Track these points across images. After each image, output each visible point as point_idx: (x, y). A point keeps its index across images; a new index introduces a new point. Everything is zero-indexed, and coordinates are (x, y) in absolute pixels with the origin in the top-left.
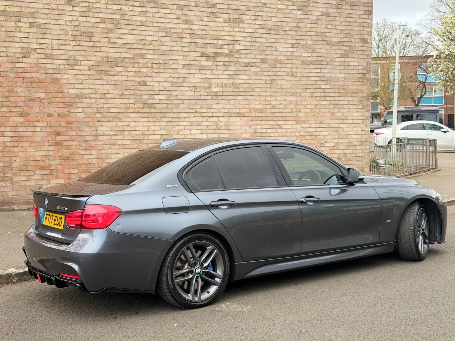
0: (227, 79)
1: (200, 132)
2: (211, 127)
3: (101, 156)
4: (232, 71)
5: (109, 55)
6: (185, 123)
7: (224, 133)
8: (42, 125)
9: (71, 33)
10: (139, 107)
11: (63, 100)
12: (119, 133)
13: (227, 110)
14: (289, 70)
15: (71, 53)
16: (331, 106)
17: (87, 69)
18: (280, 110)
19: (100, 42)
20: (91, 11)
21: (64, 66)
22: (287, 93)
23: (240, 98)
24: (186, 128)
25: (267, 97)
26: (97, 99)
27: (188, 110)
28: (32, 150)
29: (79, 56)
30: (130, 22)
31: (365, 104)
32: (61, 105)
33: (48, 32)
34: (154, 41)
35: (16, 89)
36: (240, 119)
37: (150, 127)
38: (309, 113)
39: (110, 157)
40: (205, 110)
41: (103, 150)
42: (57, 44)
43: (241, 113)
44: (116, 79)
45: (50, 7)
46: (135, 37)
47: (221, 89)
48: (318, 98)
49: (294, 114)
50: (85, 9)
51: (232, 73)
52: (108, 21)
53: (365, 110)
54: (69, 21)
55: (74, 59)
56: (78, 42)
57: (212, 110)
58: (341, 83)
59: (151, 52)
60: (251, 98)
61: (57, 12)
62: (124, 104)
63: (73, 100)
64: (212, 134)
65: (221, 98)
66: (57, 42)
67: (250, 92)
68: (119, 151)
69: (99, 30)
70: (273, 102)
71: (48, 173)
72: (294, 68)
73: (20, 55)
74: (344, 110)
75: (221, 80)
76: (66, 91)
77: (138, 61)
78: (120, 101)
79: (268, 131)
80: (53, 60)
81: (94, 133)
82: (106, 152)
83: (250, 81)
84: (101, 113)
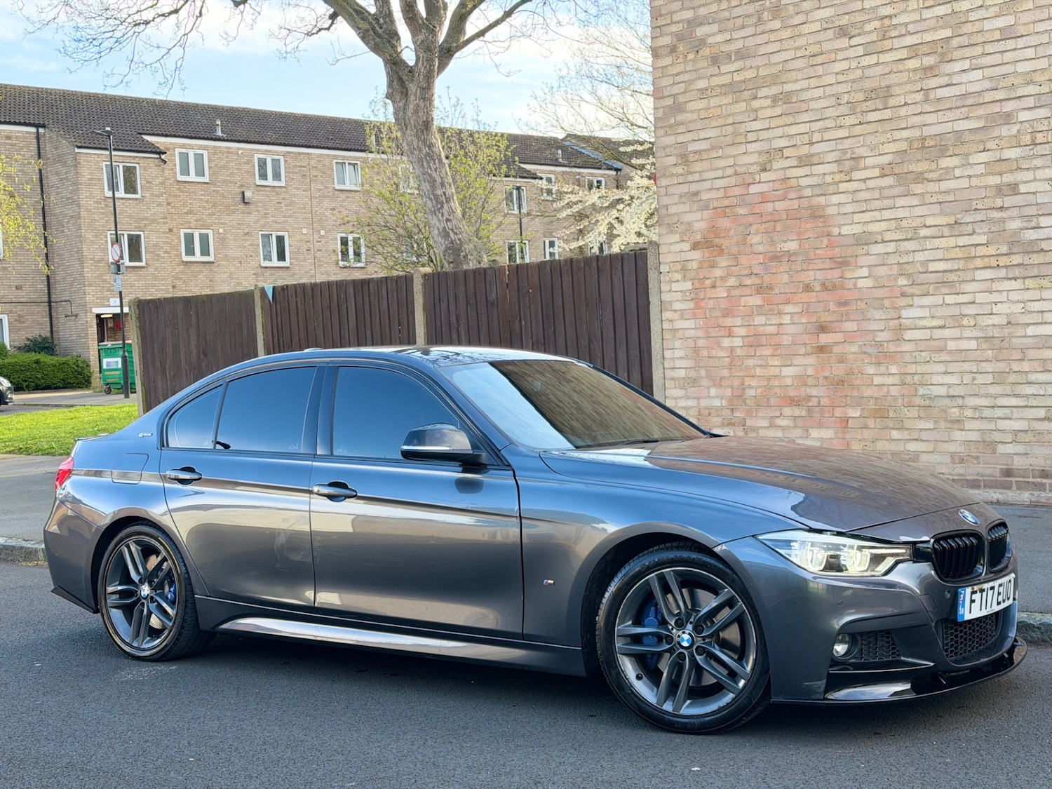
3: (909, 379)
5: (927, 131)
8: (794, 311)
9: (845, 98)
10: (998, 252)
11: (830, 253)
12: (950, 322)
15: (846, 144)
17: (878, 175)
19: (906, 104)
20: (886, 37)
21: (832, 176)
26: (899, 243)
28: (777, 363)
29: (861, 148)
30: (974, 39)
32: (828, 264)
33: (804, 106)
34: (1039, 73)
35: (749, 238)
37: (1029, 303)
39: (929, 383)
41: (914, 366)
42: (819, 131)
44: (942, 189)
45: (807, 53)
46: (989, 72)
50: (874, 37)
52: (925, 49)
54: (842, 73)
55: (853, 156)
56: (859, 115)
59: (1030, 102)
61: (819, 60)
62: (963, 249)
63: (850, 251)
66: (820, 125)
68: (951, 368)
69: (904, 76)
71: (804, 413)
73: (755, 167)
76: (836, 231)
77: (996, 133)
78: (952, 242)
80: (813, 167)
81: (893, 323)
82: (920, 369)
84: (909, 275)
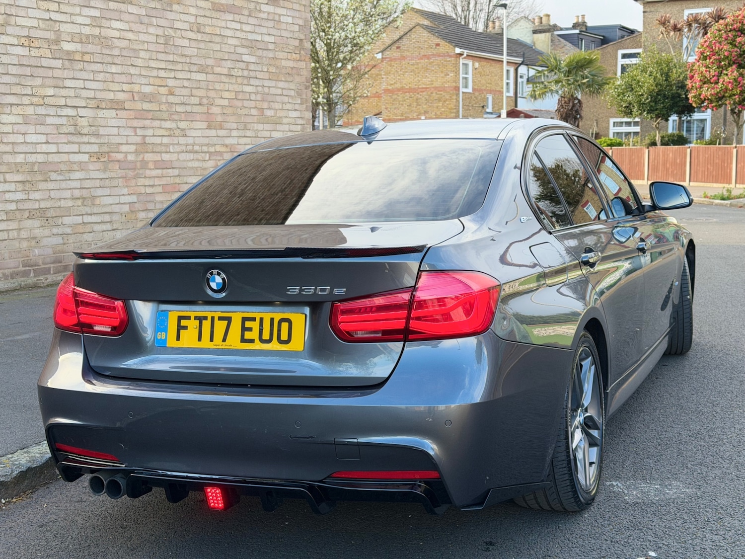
0: (88, 25)
1: (43, 139)
2: (64, 130)
4: (96, 10)
6: (12, 119)
7: (88, 143)
13: (91, 94)
14: (192, 19)
16: (259, 97)
18: (183, 99)
22: (192, 66)
23: (114, 69)
24: (16, 128)
25: (160, 70)
27: (17, 90)
31: (304, 96)
36: (117, 115)
38: (227, 108)
40: (51, 92)
43: (117, 102)
47: (78, 47)
48: (239, 80)
49: (204, 109)
51: (97, 13)
53: (304, 106)
57: (64, 92)
58: (271, 55)
60: (133, 71)
64: (67, 143)
65: (80, 66)
67: (130, 57)
70: (171, 83)
72: (201, 16)
74: (277, 106)
75: (78, 26)
79: (165, 140)
83: (130, 35)
